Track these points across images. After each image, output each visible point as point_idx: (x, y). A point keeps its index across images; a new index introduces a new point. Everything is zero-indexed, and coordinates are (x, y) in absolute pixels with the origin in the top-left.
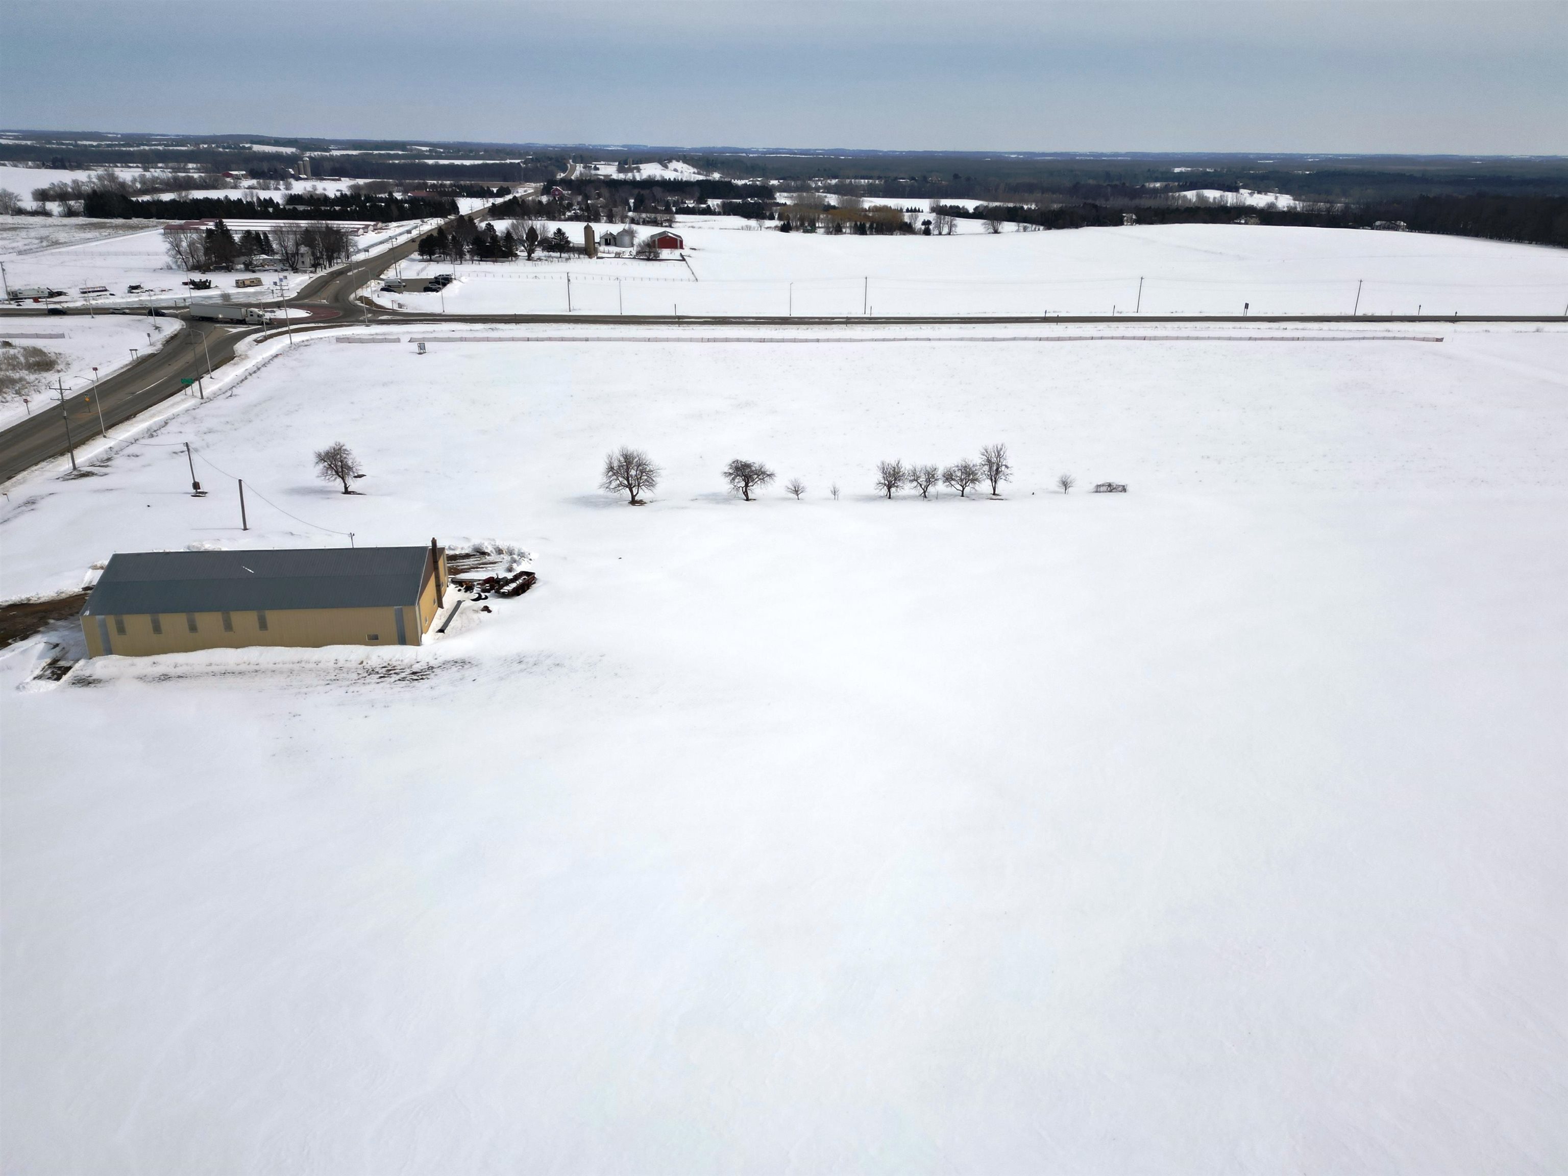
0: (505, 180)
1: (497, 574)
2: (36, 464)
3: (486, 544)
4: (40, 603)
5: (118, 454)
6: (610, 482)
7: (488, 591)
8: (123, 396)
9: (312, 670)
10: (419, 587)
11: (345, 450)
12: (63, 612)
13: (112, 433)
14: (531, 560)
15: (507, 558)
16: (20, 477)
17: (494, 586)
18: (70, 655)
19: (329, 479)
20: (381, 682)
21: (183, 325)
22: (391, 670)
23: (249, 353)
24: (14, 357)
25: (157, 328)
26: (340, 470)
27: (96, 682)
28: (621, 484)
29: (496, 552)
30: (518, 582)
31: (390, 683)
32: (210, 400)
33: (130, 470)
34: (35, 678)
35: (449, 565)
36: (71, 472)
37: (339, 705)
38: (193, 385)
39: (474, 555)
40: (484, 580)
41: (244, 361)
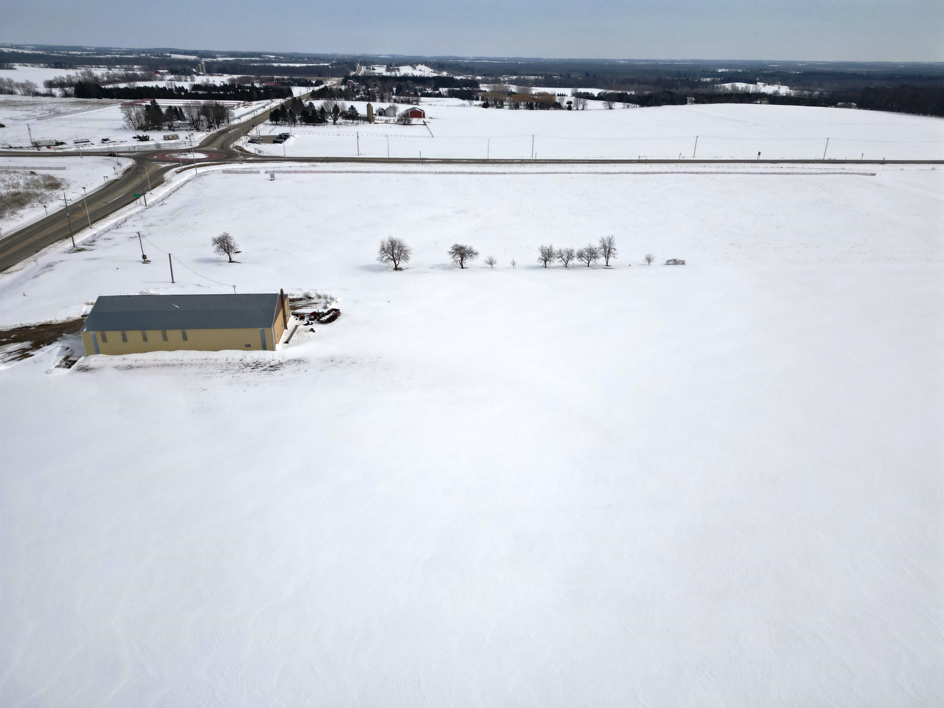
0: (320, 76)
1: (318, 310)
2: (52, 243)
3: (311, 292)
4: (58, 324)
5: (99, 238)
6: (383, 257)
7: (313, 320)
8: (101, 204)
9: (213, 364)
10: (273, 317)
11: (230, 237)
12: (71, 329)
13: (95, 226)
14: (337, 302)
15: (323, 301)
16: (43, 251)
17: (316, 316)
18: (76, 354)
19: (220, 254)
20: (253, 371)
21: (134, 163)
22: (258, 365)
23: (172, 179)
24: (37, 181)
25: (119, 164)
26: (227, 249)
27: (91, 369)
28: (389, 258)
29: (317, 297)
30: (330, 315)
31: (258, 372)
32: (150, 207)
33: (106, 247)
34: (56, 367)
35: (290, 304)
36: (72, 249)
37: (229, 384)
38: (141, 198)
39: (304, 299)
40: (310, 313)
41: (170, 184)
